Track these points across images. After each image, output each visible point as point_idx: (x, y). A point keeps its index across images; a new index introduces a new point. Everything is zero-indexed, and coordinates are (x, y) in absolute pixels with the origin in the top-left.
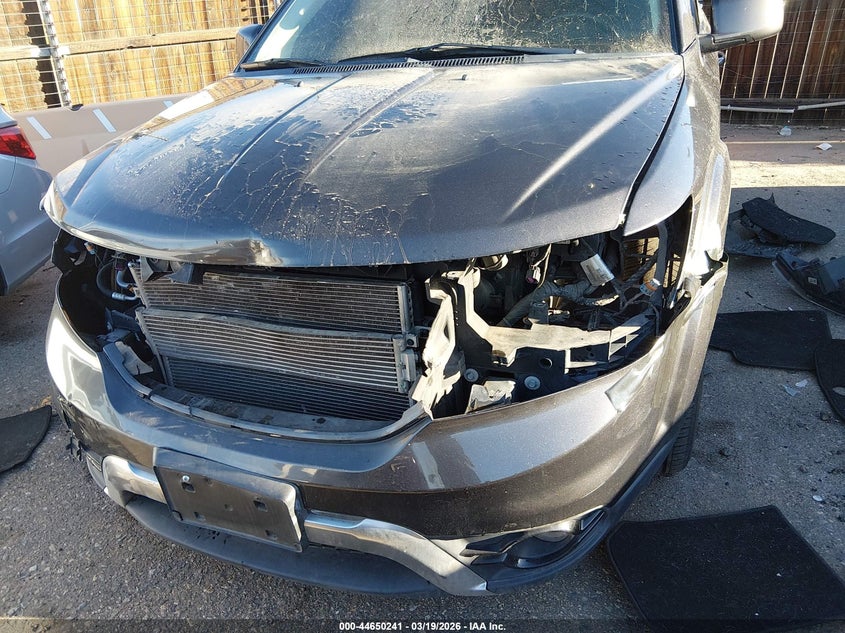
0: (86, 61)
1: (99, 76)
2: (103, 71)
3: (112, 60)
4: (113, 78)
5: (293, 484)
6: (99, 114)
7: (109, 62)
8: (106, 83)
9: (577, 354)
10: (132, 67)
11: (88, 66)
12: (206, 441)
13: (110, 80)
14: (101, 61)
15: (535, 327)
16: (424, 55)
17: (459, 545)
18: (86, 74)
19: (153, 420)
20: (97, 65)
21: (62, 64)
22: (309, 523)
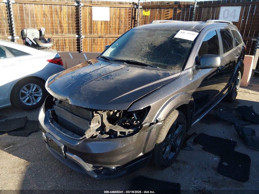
0: (88, 40)
1: (90, 44)
2: (92, 42)
3: (94, 40)
4: (94, 44)
5: (64, 145)
6: (84, 55)
7: (93, 41)
8: (92, 45)
9: (121, 133)
10: (98, 42)
11: (88, 41)
12: (54, 133)
13: (93, 45)
14: (91, 40)
15: (116, 125)
16: (129, 62)
17: (91, 166)
18: (88, 43)
19: (49, 127)
20: (90, 41)
21: (82, 40)
22: (67, 154)
